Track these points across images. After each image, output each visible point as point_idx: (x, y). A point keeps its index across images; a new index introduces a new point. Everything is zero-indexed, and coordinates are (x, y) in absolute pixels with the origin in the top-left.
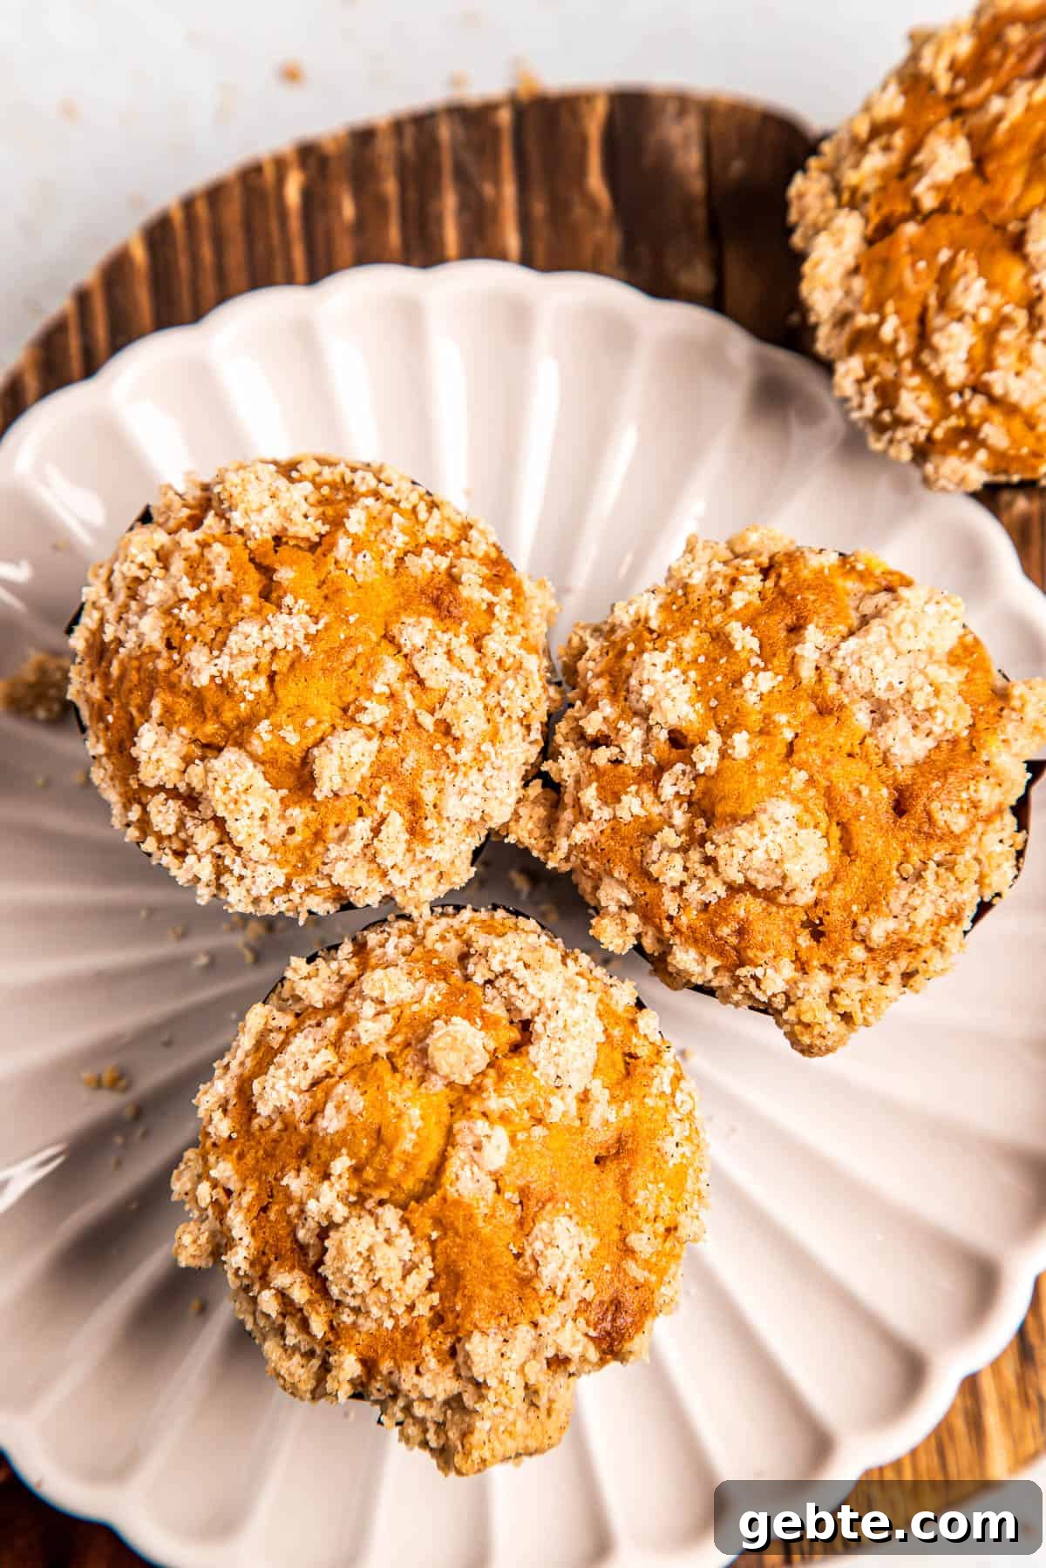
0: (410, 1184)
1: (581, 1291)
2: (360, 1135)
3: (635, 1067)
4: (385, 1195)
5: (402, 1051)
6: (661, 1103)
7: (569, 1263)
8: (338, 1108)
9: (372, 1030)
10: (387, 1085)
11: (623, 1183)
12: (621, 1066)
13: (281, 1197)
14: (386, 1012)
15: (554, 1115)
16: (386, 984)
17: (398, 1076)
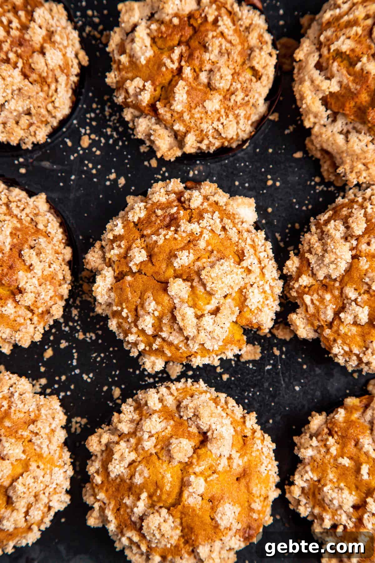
0: (170, 501)
1: (237, 526)
2: (150, 484)
3: (247, 441)
4: (162, 505)
5: (160, 451)
6: (258, 453)
7: (231, 519)
8: (140, 475)
9: (149, 445)
10: (157, 466)
11: (248, 487)
12: (241, 441)
13: (124, 505)
14: (152, 436)
15: (220, 468)
16: (151, 426)
17: (161, 461)
